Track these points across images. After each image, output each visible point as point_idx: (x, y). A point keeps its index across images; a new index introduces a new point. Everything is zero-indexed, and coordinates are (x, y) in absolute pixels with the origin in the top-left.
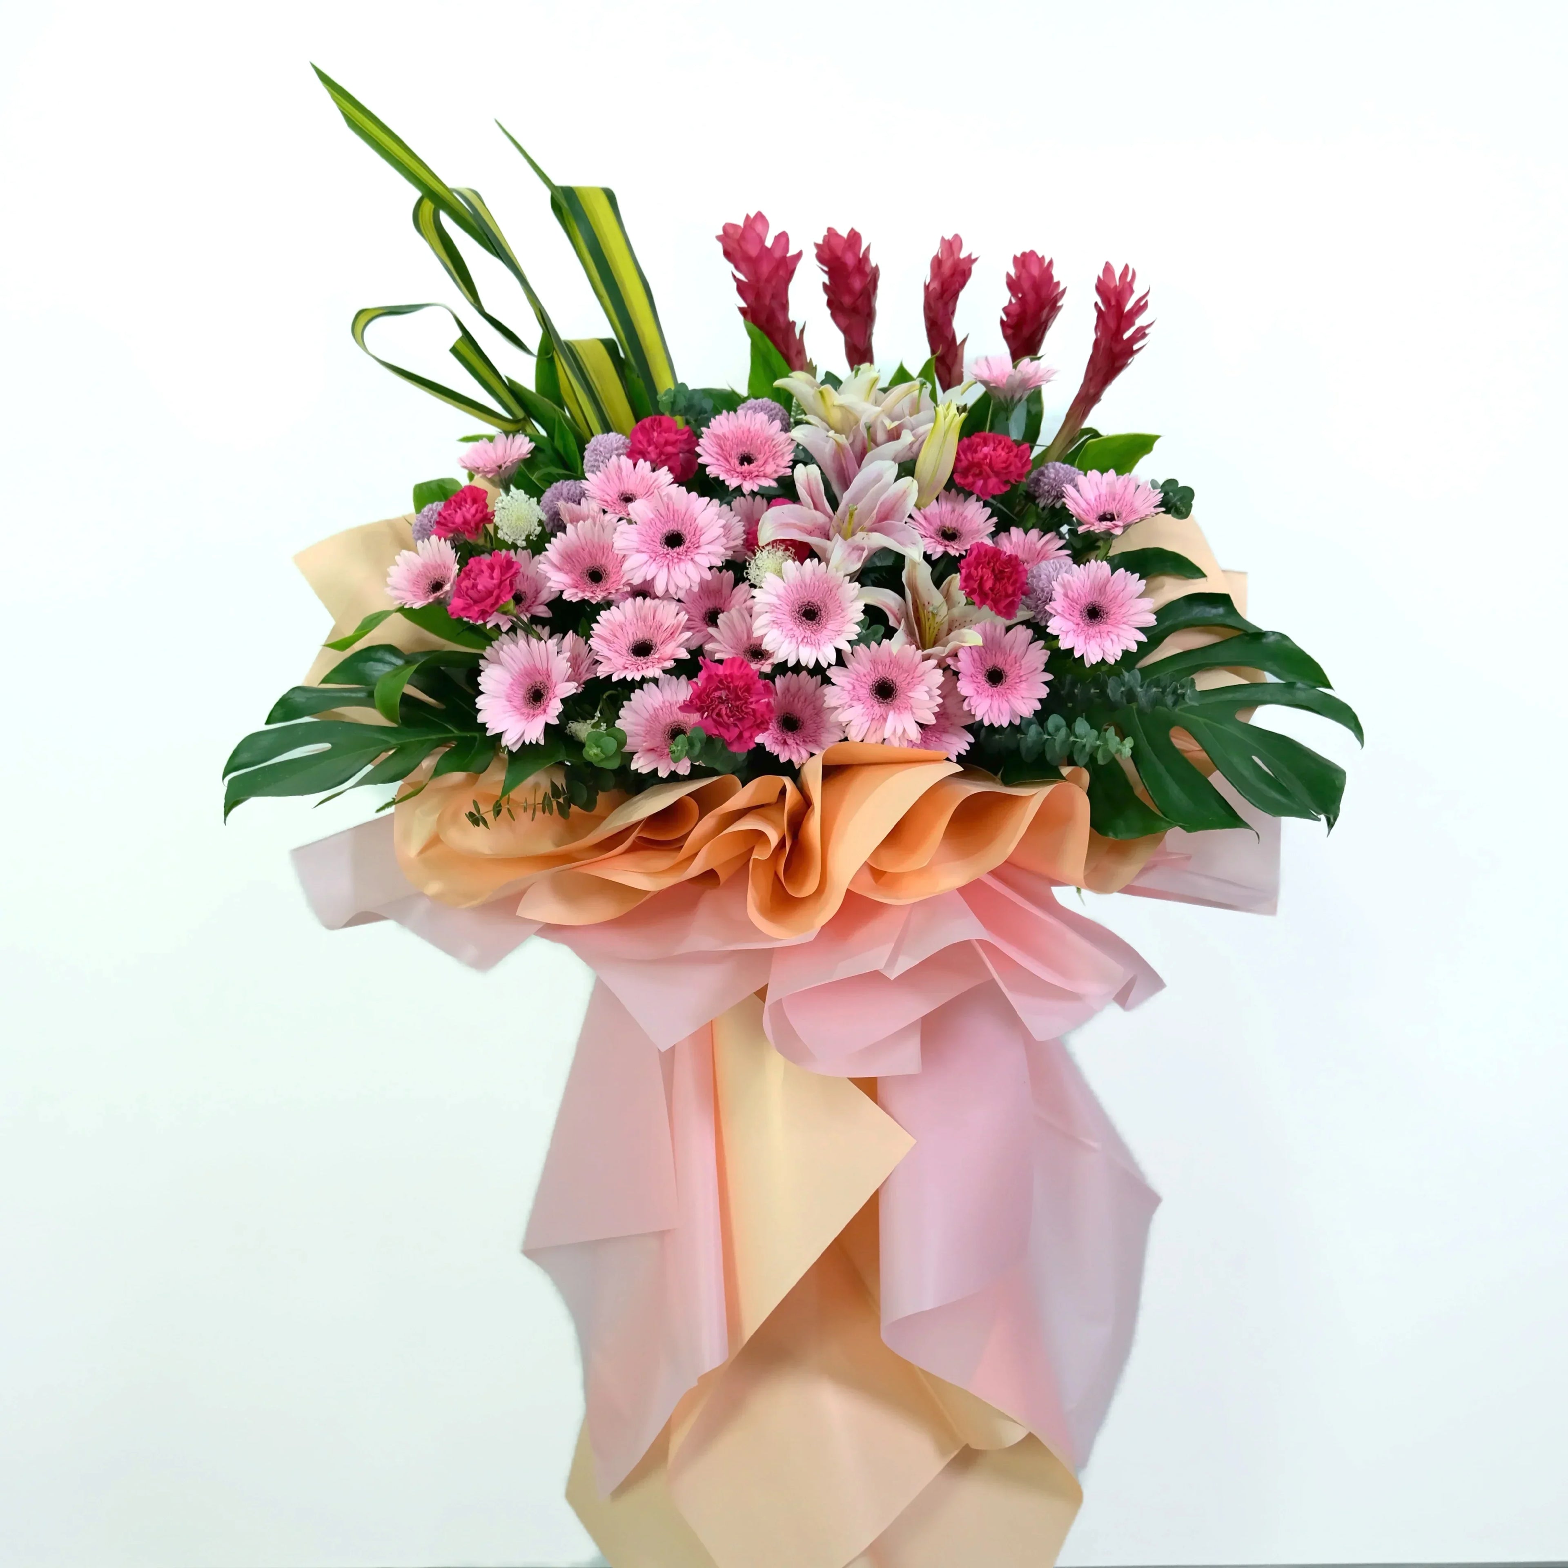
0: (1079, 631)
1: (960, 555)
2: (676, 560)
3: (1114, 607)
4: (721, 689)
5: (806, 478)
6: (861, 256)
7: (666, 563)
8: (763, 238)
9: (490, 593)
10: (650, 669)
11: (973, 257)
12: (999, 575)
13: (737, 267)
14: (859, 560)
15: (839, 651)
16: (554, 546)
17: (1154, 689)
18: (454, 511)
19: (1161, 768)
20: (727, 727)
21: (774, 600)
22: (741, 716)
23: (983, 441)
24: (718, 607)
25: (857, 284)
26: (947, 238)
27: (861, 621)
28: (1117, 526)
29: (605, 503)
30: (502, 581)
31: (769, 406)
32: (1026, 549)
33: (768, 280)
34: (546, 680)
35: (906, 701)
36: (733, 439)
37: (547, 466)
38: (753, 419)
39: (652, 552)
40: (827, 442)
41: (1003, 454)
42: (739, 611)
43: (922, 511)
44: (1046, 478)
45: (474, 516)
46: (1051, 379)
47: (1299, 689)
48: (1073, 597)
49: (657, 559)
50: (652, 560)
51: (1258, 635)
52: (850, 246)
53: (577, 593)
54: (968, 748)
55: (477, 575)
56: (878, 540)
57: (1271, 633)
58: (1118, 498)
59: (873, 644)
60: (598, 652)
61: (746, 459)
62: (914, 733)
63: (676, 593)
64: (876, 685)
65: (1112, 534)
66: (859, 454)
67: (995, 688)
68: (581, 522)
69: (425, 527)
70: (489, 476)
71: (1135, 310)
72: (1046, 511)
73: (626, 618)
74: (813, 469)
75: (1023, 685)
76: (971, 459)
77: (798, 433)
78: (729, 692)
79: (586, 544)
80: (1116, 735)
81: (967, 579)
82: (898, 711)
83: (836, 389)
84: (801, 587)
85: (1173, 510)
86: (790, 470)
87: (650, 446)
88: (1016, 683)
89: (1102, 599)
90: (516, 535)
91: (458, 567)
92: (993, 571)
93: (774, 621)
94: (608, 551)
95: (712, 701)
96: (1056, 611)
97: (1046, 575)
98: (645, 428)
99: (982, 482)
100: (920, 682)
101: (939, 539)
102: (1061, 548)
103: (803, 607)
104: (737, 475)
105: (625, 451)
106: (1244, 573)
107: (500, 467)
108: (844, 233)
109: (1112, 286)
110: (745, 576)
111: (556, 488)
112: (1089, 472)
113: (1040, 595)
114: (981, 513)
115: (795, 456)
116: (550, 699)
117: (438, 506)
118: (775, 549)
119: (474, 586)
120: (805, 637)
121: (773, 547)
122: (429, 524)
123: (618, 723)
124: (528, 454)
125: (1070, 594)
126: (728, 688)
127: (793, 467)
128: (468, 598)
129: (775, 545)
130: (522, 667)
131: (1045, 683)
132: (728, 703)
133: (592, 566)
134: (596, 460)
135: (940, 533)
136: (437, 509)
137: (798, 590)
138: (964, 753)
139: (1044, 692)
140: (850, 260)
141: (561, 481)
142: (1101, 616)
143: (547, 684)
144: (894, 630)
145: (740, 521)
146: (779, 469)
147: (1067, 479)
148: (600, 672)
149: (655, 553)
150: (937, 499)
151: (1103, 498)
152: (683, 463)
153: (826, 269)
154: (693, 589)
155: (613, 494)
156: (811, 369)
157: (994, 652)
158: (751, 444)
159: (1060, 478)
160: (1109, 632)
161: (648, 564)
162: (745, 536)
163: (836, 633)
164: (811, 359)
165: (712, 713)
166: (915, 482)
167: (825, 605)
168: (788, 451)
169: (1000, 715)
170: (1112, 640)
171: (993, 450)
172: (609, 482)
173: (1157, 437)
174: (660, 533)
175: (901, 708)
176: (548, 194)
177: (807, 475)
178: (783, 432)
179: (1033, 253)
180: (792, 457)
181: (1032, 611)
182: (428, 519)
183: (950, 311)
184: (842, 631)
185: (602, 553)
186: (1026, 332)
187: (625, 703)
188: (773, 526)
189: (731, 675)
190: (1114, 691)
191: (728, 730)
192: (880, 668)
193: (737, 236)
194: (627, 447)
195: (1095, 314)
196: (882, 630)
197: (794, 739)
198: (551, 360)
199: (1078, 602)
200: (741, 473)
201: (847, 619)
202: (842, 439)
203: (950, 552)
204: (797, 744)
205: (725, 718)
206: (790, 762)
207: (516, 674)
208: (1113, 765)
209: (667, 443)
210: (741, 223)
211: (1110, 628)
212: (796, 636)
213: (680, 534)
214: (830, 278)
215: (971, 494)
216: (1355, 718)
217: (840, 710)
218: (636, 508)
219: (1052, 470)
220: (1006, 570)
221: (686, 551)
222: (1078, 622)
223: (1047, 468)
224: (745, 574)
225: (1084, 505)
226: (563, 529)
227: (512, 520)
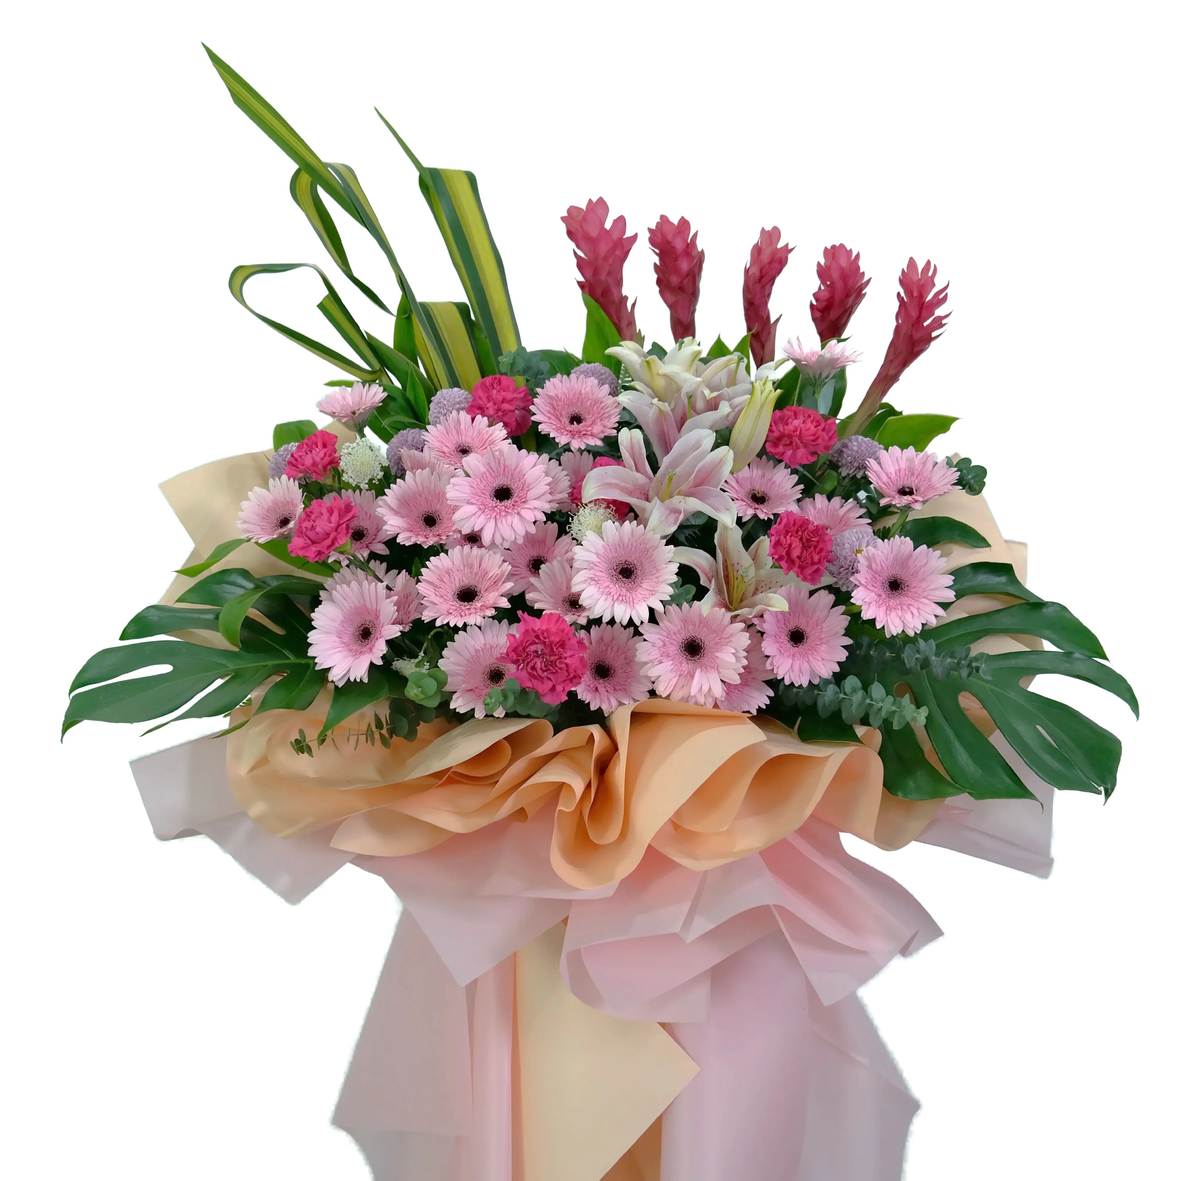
0: (881, 602)
1: (769, 518)
2: (503, 514)
3: (914, 581)
4: (537, 643)
5: (630, 441)
6: (689, 241)
7: (494, 515)
8: (603, 222)
9: (328, 535)
10: (473, 616)
11: (790, 247)
12: (806, 544)
13: (578, 246)
14: (675, 524)
15: (651, 610)
16: (393, 491)
17: (949, 660)
18: (305, 453)
19: (950, 733)
20: (541, 679)
21: (594, 558)
22: (554, 671)
23: (794, 415)
24: (541, 555)
25: (684, 265)
26: (767, 229)
27: (675, 583)
28: (916, 501)
29: (442, 454)
30: (339, 525)
31: (599, 372)
32: (829, 514)
33: (606, 258)
34: (374, 620)
35: (713, 661)
36: (564, 400)
37: (397, 413)
38: (584, 384)
39: (482, 505)
40: (651, 408)
41: (812, 427)
42: (560, 562)
43: (735, 475)
44: (849, 450)
45: (322, 459)
46: (857, 360)
47: (1077, 659)
48: (876, 570)
49: (486, 511)
50: (480, 512)
51: (1038, 605)
52: (679, 232)
53: (411, 537)
54: (768, 702)
55: (318, 517)
56: (694, 504)
57: (1051, 604)
58: (916, 473)
59: (685, 605)
60: (425, 597)
61: (576, 419)
62: (719, 691)
63: (502, 544)
64: (686, 643)
65: (910, 507)
66: (679, 419)
67: (796, 648)
68: (420, 470)
69: (279, 465)
70: (344, 421)
71: (934, 302)
72: (847, 480)
73: (453, 564)
74: (637, 433)
75: (823, 648)
76: (782, 430)
77: (625, 398)
78: (545, 646)
79: (423, 491)
80: (912, 703)
81: (777, 545)
82: (705, 670)
83: (661, 359)
84: (619, 547)
85: (967, 487)
86: (616, 431)
87: (489, 401)
88: (816, 645)
89: (903, 572)
90: (360, 479)
91: (303, 506)
92: (801, 539)
93: (592, 578)
94: (441, 501)
95: (528, 655)
96: (860, 582)
97: (849, 543)
98: (486, 386)
99: (791, 451)
100: (727, 643)
101: (749, 502)
102: (861, 517)
103: (620, 565)
104: (566, 433)
105: (466, 405)
106: (1024, 545)
107: (354, 413)
108: (675, 220)
109: (915, 279)
110: (568, 530)
111: (402, 436)
112: (890, 447)
113: (843, 563)
114: (789, 479)
115: (620, 418)
116: (377, 639)
117: (293, 446)
118: (597, 506)
119: (313, 528)
120: (620, 595)
121: (595, 505)
122: (284, 462)
123: (441, 662)
124: (380, 402)
125: (874, 566)
126: (544, 643)
127: (618, 430)
128: (307, 539)
129: (597, 502)
130: (353, 606)
131: (844, 647)
132: (543, 658)
133: (427, 511)
134: (439, 413)
135: (750, 495)
136: (291, 450)
137: (616, 549)
138: (764, 707)
139: (843, 655)
140: (679, 245)
141: (408, 429)
142: (902, 588)
143: (375, 624)
144: (705, 590)
145: (566, 475)
146: (606, 430)
147: (869, 452)
148: (425, 616)
149: (485, 505)
150: (749, 465)
151: (902, 473)
152: (518, 419)
153: (657, 251)
154: (518, 541)
155: (450, 447)
156: (640, 339)
157: (797, 615)
158: (581, 405)
159: (862, 451)
160: (909, 604)
161: (477, 515)
162: (570, 490)
163: (650, 593)
164: (640, 330)
165: (527, 666)
166: (731, 451)
167: (642, 564)
168: (614, 414)
169: (801, 675)
170: (912, 613)
171: (803, 423)
172: (448, 434)
173: (954, 419)
174: (490, 486)
175: (708, 667)
176: (416, 174)
177: (631, 439)
178: (611, 396)
179: (842, 246)
180: (617, 419)
181: (834, 577)
182: (283, 459)
183: (767, 294)
184: (656, 592)
185: (437, 500)
186: (833, 315)
187: (448, 643)
188: (598, 484)
189: (547, 631)
190: (909, 657)
191: (543, 683)
192: (690, 627)
193: (580, 218)
194: (468, 402)
195: (897, 304)
196: (693, 590)
197: (605, 687)
198: (409, 318)
199: (881, 575)
200: (571, 432)
201: (661, 579)
202: (665, 407)
203: (759, 516)
204: (607, 691)
205: (540, 672)
206: (600, 710)
207: (346, 612)
208: (908, 730)
209: (504, 401)
210: (583, 206)
211: (912, 602)
212: (612, 594)
213: (509, 488)
214: (661, 259)
215: (780, 461)
216: (1130, 690)
217: (650, 665)
218: (471, 461)
219: (855, 443)
220: (813, 539)
221: (513, 505)
222: (880, 593)
223: (850, 440)
224: (567, 528)
225: (885, 478)
226: (403, 477)
227: (358, 464)
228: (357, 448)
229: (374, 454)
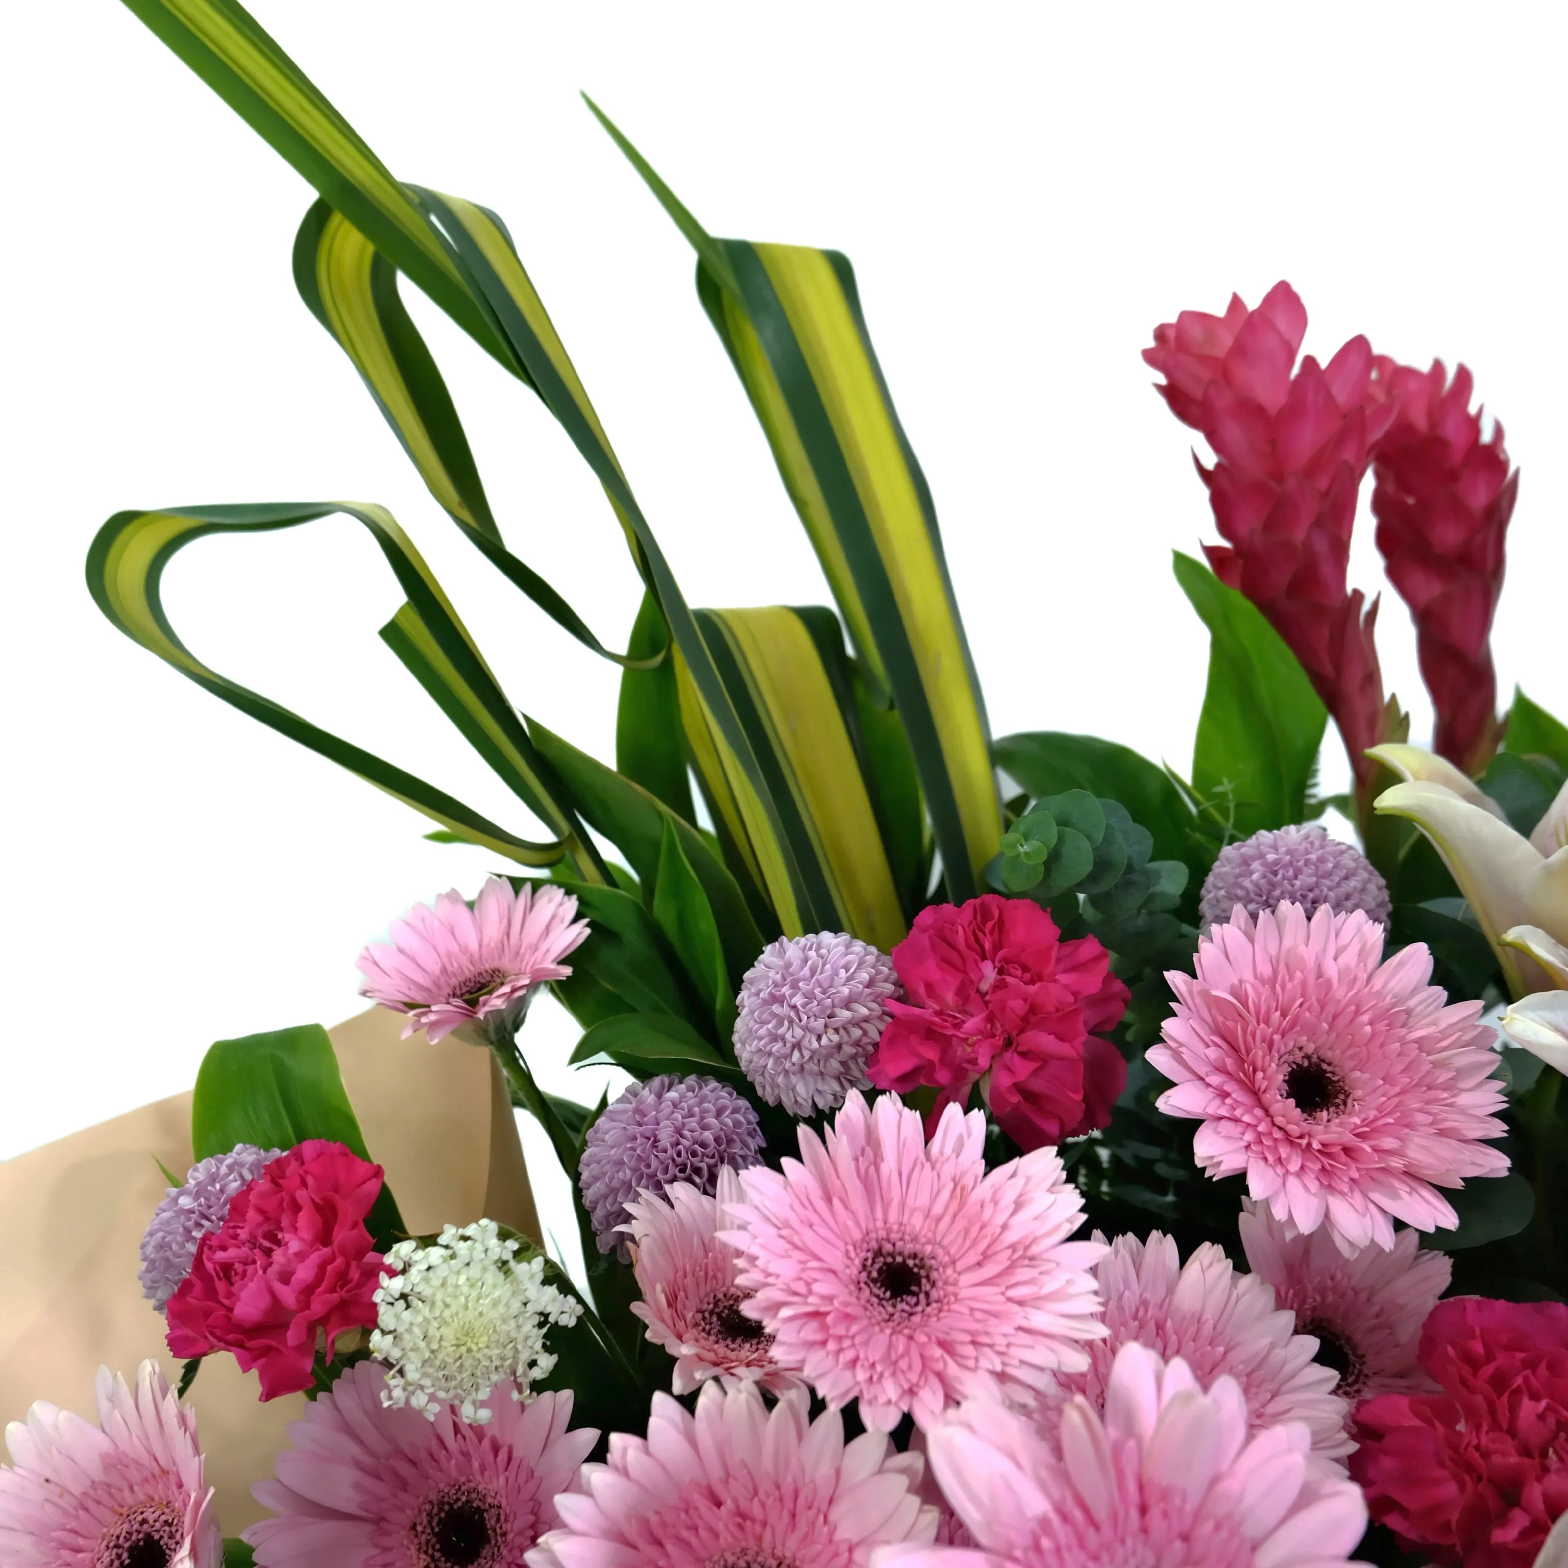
33: (1313, 469)
36: (1266, 1012)
45: (308, 1292)
61: (1318, 1089)
79: (726, 1481)
94: (812, 1513)
104: (1300, 1160)
158: (1324, 1026)
164: (1391, 694)
176: (690, 257)
185: (786, 1515)
210: (1220, 313)
227: (449, 1333)
228: (442, 1271)
229: (514, 1293)
